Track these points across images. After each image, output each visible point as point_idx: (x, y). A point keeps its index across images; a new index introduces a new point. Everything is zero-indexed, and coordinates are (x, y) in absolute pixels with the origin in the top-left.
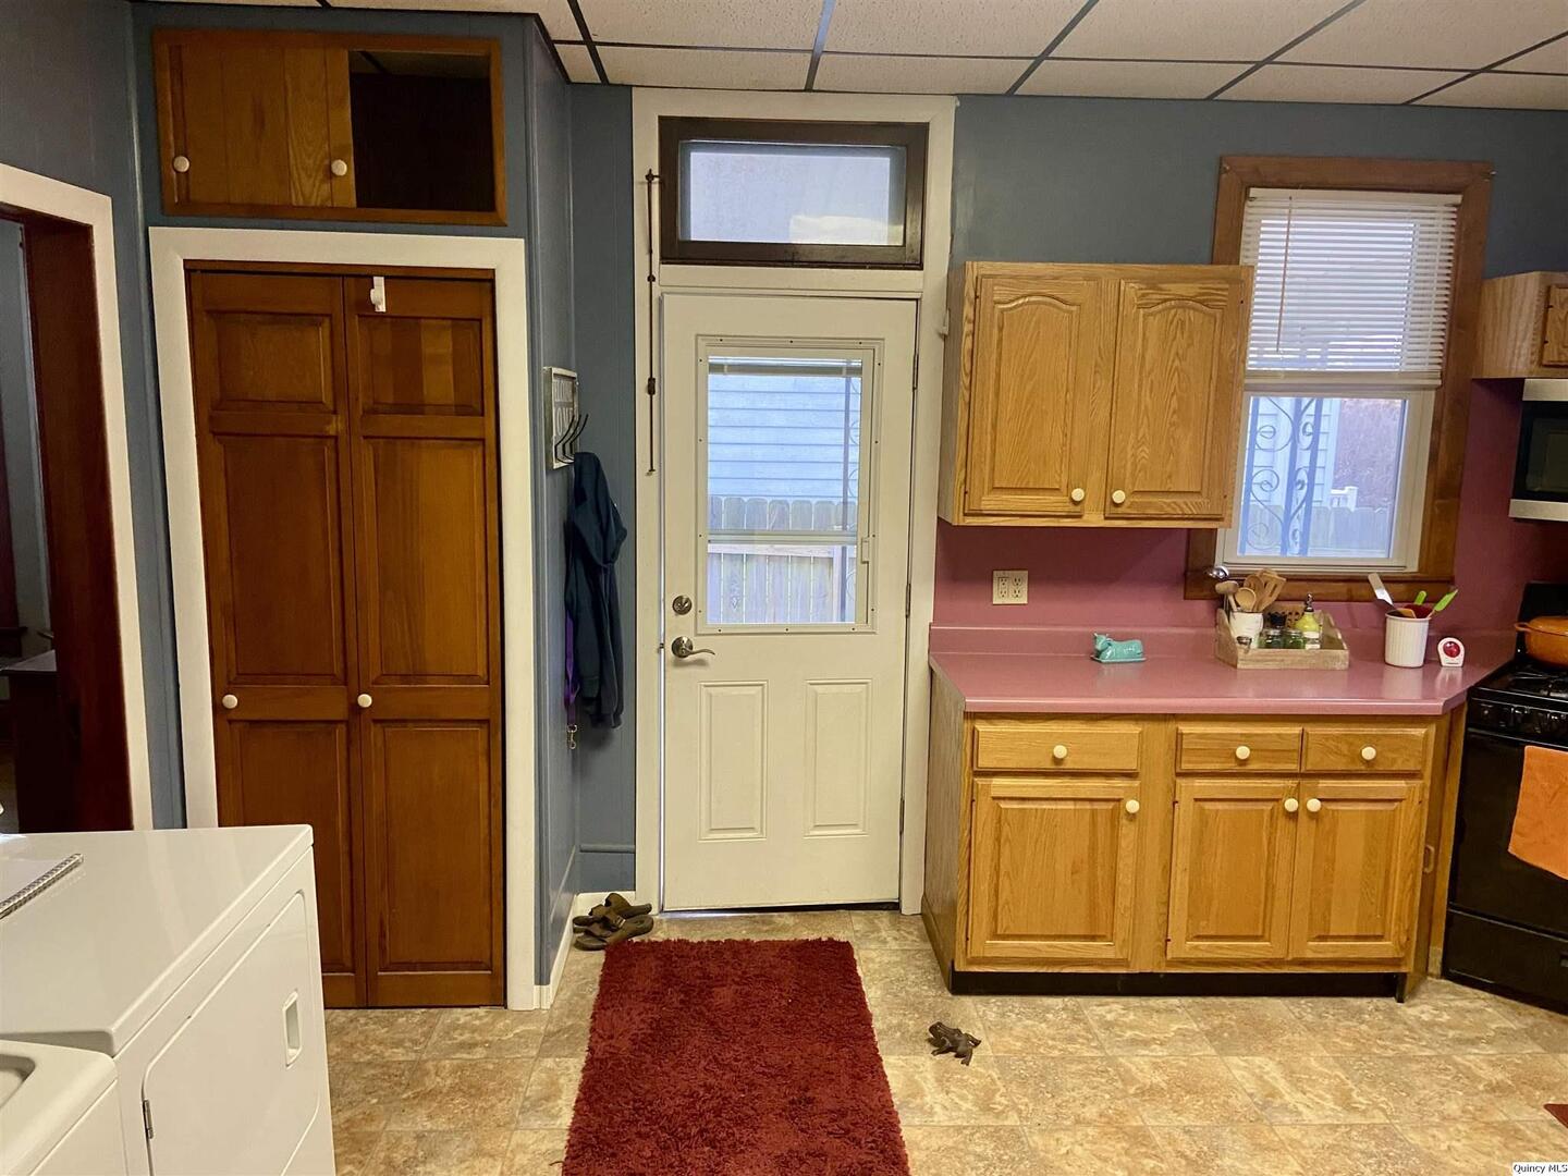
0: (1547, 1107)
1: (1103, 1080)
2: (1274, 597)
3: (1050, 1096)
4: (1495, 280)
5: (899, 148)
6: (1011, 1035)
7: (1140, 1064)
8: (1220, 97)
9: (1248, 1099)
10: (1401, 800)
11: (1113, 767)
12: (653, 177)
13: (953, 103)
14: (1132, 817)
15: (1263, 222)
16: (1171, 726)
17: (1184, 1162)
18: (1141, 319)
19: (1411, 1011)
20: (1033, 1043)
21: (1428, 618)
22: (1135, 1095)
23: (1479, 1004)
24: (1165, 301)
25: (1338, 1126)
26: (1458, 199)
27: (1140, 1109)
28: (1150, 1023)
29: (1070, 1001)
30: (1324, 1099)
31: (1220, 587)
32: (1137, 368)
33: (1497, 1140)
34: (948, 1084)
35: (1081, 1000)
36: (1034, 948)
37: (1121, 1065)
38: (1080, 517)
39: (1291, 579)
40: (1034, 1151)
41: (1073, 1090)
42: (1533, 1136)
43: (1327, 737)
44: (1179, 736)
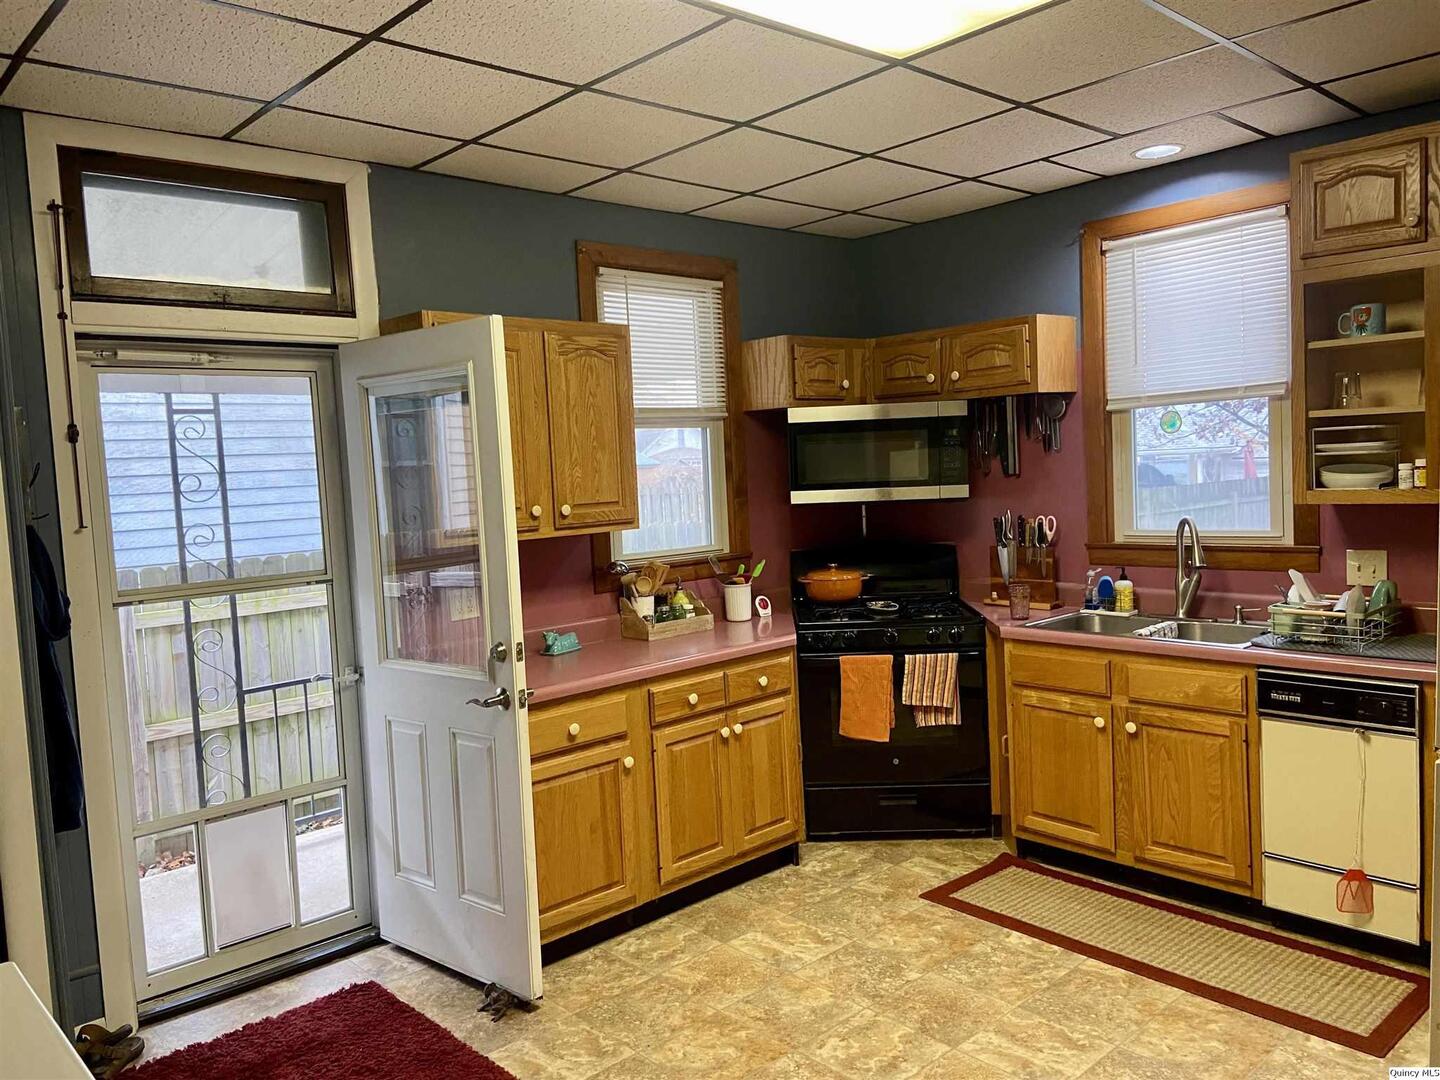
0: (921, 896)
1: (665, 995)
2: (661, 582)
3: (638, 1023)
4: (753, 341)
5: (317, 204)
6: (573, 994)
7: (678, 970)
8: (573, 194)
9: (765, 964)
10: (782, 712)
11: (608, 733)
12: (58, 207)
13: (365, 170)
14: (627, 771)
15: (605, 293)
16: (645, 689)
17: (762, 1023)
18: (562, 364)
19: (807, 869)
20: (594, 992)
21: (750, 583)
22: (694, 994)
23: (839, 850)
24: (577, 349)
25: (828, 956)
26: (720, 284)
27: (706, 1002)
28: (662, 941)
29: (596, 950)
30: (807, 943)
31: (624, 579)
32: (564, 406)
33: (913, 926)
34: (556, 1051)
35: (603, 946)
36: (569, 912)
37: (667, 979)
38: (537, 530)
39: (673, 566)
40: (661, 1066)
41: (651, 1011)
42: (928, 916)
43: (739, 675)
44: (650, 695)
